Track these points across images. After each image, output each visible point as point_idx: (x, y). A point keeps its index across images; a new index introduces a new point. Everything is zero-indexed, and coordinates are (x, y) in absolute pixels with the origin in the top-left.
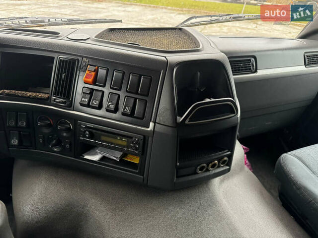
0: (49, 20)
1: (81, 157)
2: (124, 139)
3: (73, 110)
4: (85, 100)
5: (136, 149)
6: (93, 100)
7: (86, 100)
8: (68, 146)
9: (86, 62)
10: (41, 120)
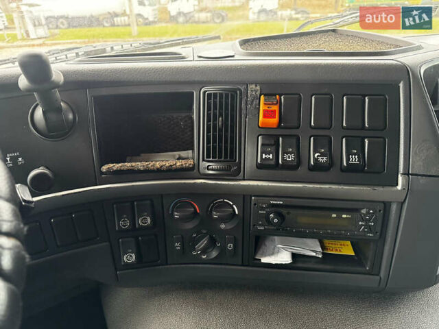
0: (112, 48)
1: (256, 262)
2: (344, 216)
3: (244, 180)
4: (267, 156)
5: (370, 229)
6: (283, 155)
7: (271, 156)
8: (230, 246)
9: (256, 91)
10: (177, 208)
